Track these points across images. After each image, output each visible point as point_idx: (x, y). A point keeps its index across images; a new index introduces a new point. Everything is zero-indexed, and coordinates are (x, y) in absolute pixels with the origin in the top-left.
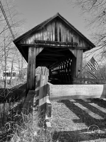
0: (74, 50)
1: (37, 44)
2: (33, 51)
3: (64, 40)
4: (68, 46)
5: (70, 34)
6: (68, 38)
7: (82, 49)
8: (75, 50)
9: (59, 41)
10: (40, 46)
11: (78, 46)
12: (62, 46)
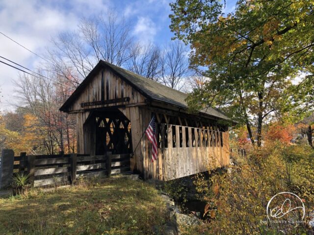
0: (125, 109)
1: (83, 109)
2: (80, 118)
3: (111, 97)
4: (118, 104)
5: (120, 84)
6: (117, 92)
7: (137, 106)
8: (127, 109)
9: (106, 99)
10: (85, 111)
11: (130, 102)
12: (110, 105)
